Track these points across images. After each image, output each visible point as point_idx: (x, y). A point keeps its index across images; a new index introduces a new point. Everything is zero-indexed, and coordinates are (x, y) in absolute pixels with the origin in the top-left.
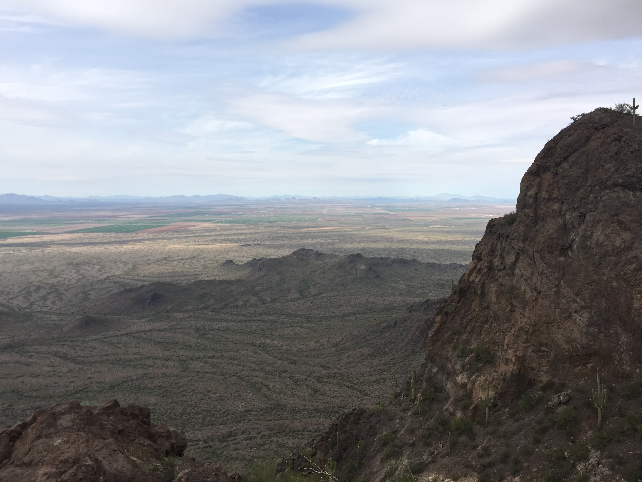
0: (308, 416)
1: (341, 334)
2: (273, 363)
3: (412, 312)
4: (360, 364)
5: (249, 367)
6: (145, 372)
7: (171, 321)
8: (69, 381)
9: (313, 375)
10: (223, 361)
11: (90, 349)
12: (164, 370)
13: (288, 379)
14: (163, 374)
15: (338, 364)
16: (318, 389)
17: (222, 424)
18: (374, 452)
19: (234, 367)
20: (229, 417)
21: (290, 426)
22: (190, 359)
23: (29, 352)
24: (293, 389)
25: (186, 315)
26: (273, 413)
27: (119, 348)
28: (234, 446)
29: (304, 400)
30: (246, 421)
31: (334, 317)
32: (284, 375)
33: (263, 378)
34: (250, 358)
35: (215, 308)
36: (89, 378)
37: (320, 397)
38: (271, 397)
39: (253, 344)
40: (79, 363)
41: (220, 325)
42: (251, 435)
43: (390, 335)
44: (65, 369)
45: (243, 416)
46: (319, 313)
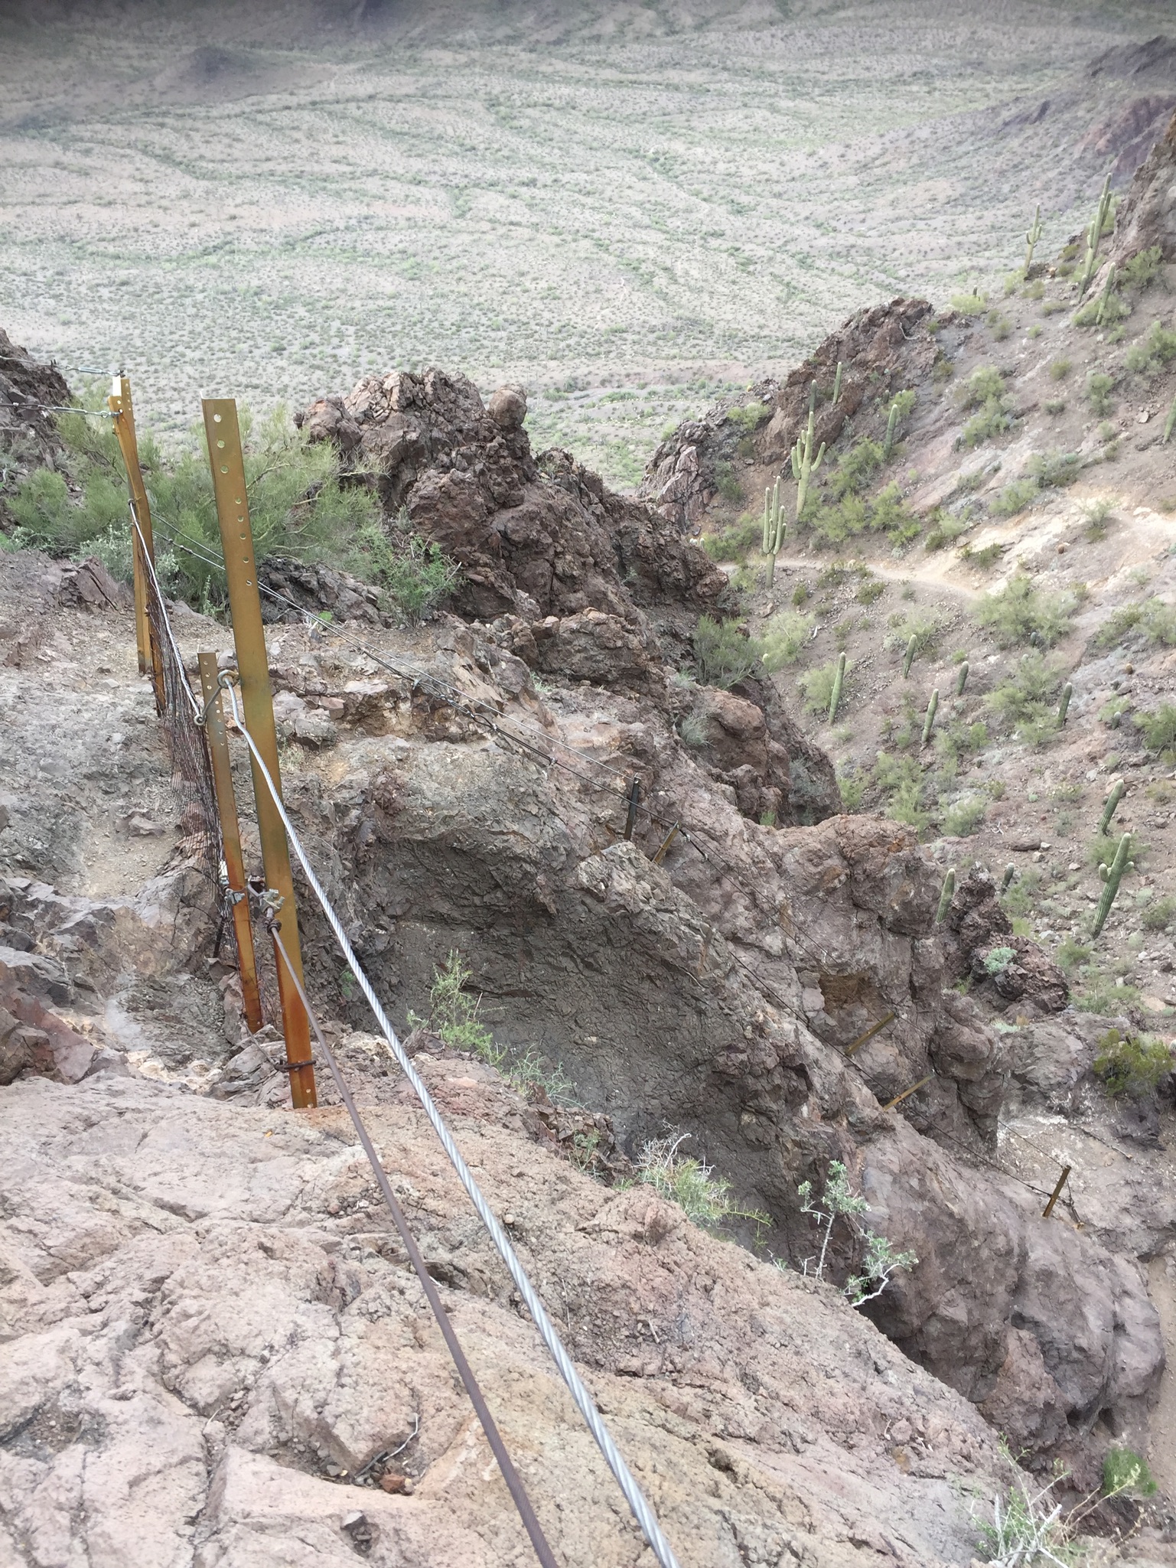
0: (766, 355)
1: (882, 136)
2: (688, 211)
3: (1101, 74)
4: (921, 225)
5: (626, 216)
6: (365, 211)
7: (422, 74)
8: (187, 222)
9: (792, 248)
10: (558, 197)
11: (226, 141)
12: (411, 210)
13: (725, 255)
14: (409, 219)
15: (863, 221)
16: (801, 286)
17: (553, 358)
18: (938, 424)
19: (587, 212)
20: (572, 341)
21: (720, 376)
22: (476, 185)
23: (81, 140)
24: (734, 282)
25: (462, 58)
26: (680, 341)
27: (297, 141)
28: (583, 411)
29: (762, 312)
30: (612, 355)
31: (868, 84)
32: (714, 243)
33: (661, 247)
34: (629, 192)
35: (538, 41)
36: (233, 218)
37: (804, 308)
38: (677, 299)
39: (636, 153)
40: (204, 177)
41: (551, 91)
42: (623, 391)
43: (1021, 145)
44: (173, 191)
45: (606, 342)
46: (826, 69)
